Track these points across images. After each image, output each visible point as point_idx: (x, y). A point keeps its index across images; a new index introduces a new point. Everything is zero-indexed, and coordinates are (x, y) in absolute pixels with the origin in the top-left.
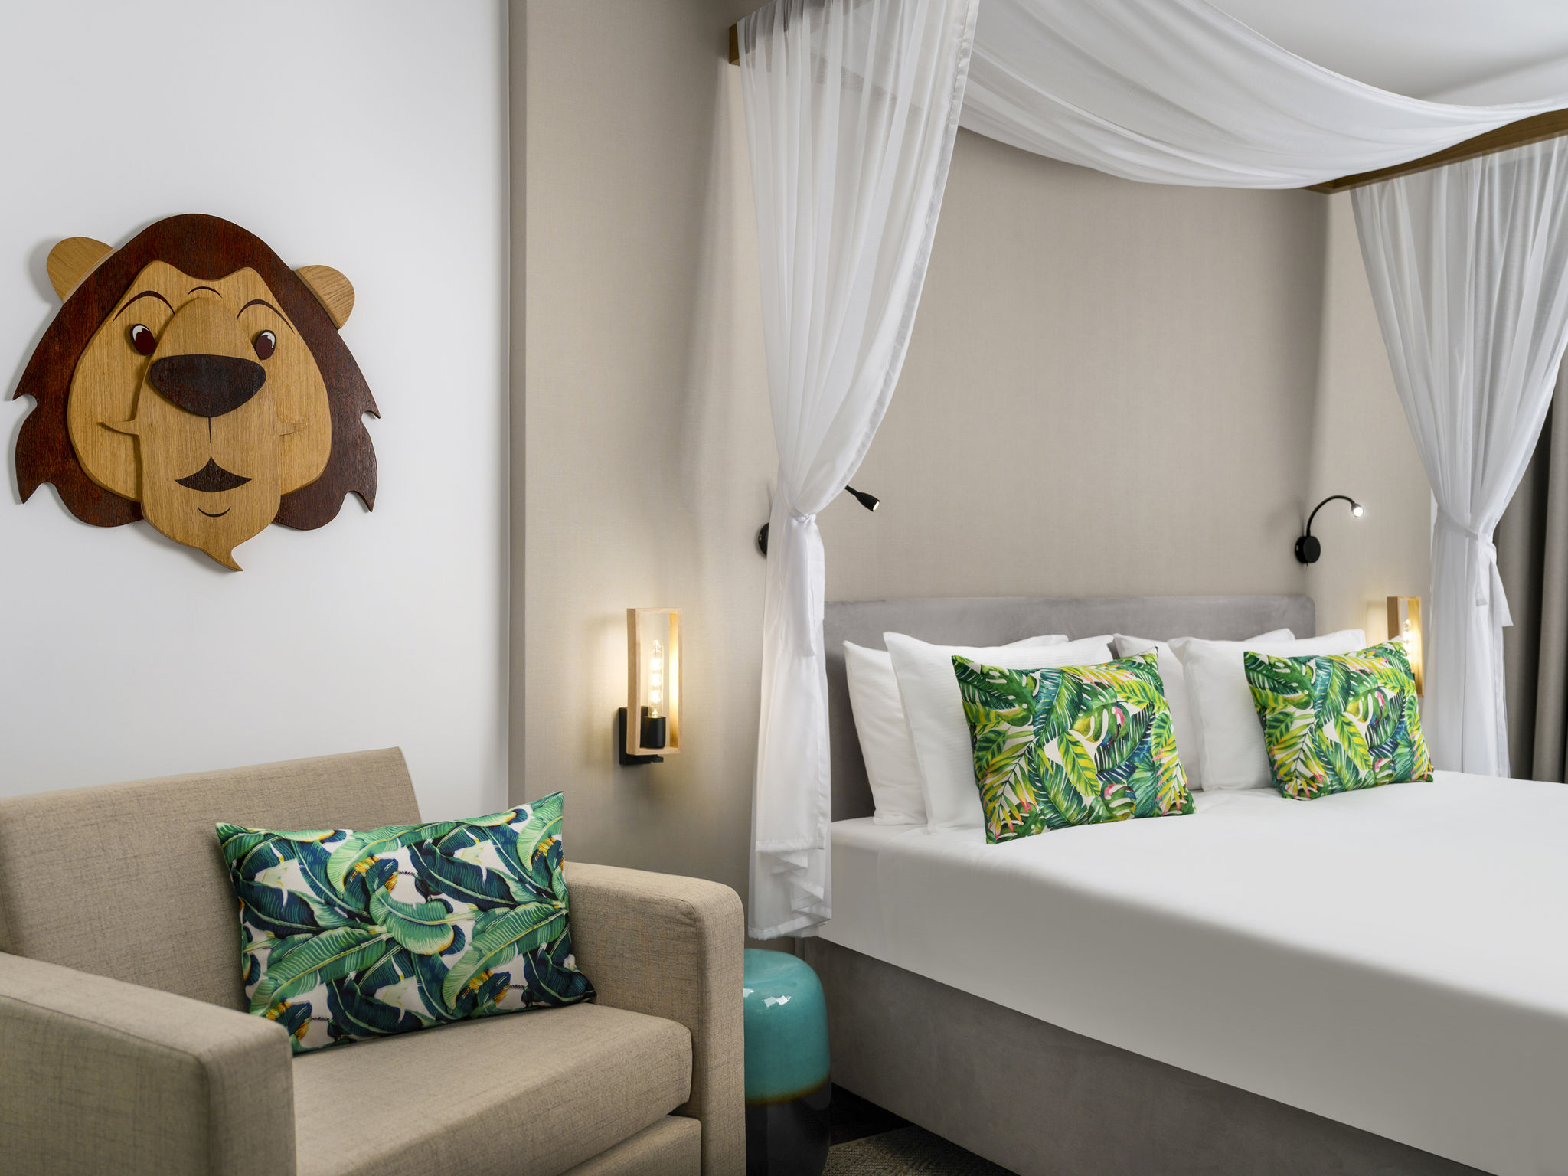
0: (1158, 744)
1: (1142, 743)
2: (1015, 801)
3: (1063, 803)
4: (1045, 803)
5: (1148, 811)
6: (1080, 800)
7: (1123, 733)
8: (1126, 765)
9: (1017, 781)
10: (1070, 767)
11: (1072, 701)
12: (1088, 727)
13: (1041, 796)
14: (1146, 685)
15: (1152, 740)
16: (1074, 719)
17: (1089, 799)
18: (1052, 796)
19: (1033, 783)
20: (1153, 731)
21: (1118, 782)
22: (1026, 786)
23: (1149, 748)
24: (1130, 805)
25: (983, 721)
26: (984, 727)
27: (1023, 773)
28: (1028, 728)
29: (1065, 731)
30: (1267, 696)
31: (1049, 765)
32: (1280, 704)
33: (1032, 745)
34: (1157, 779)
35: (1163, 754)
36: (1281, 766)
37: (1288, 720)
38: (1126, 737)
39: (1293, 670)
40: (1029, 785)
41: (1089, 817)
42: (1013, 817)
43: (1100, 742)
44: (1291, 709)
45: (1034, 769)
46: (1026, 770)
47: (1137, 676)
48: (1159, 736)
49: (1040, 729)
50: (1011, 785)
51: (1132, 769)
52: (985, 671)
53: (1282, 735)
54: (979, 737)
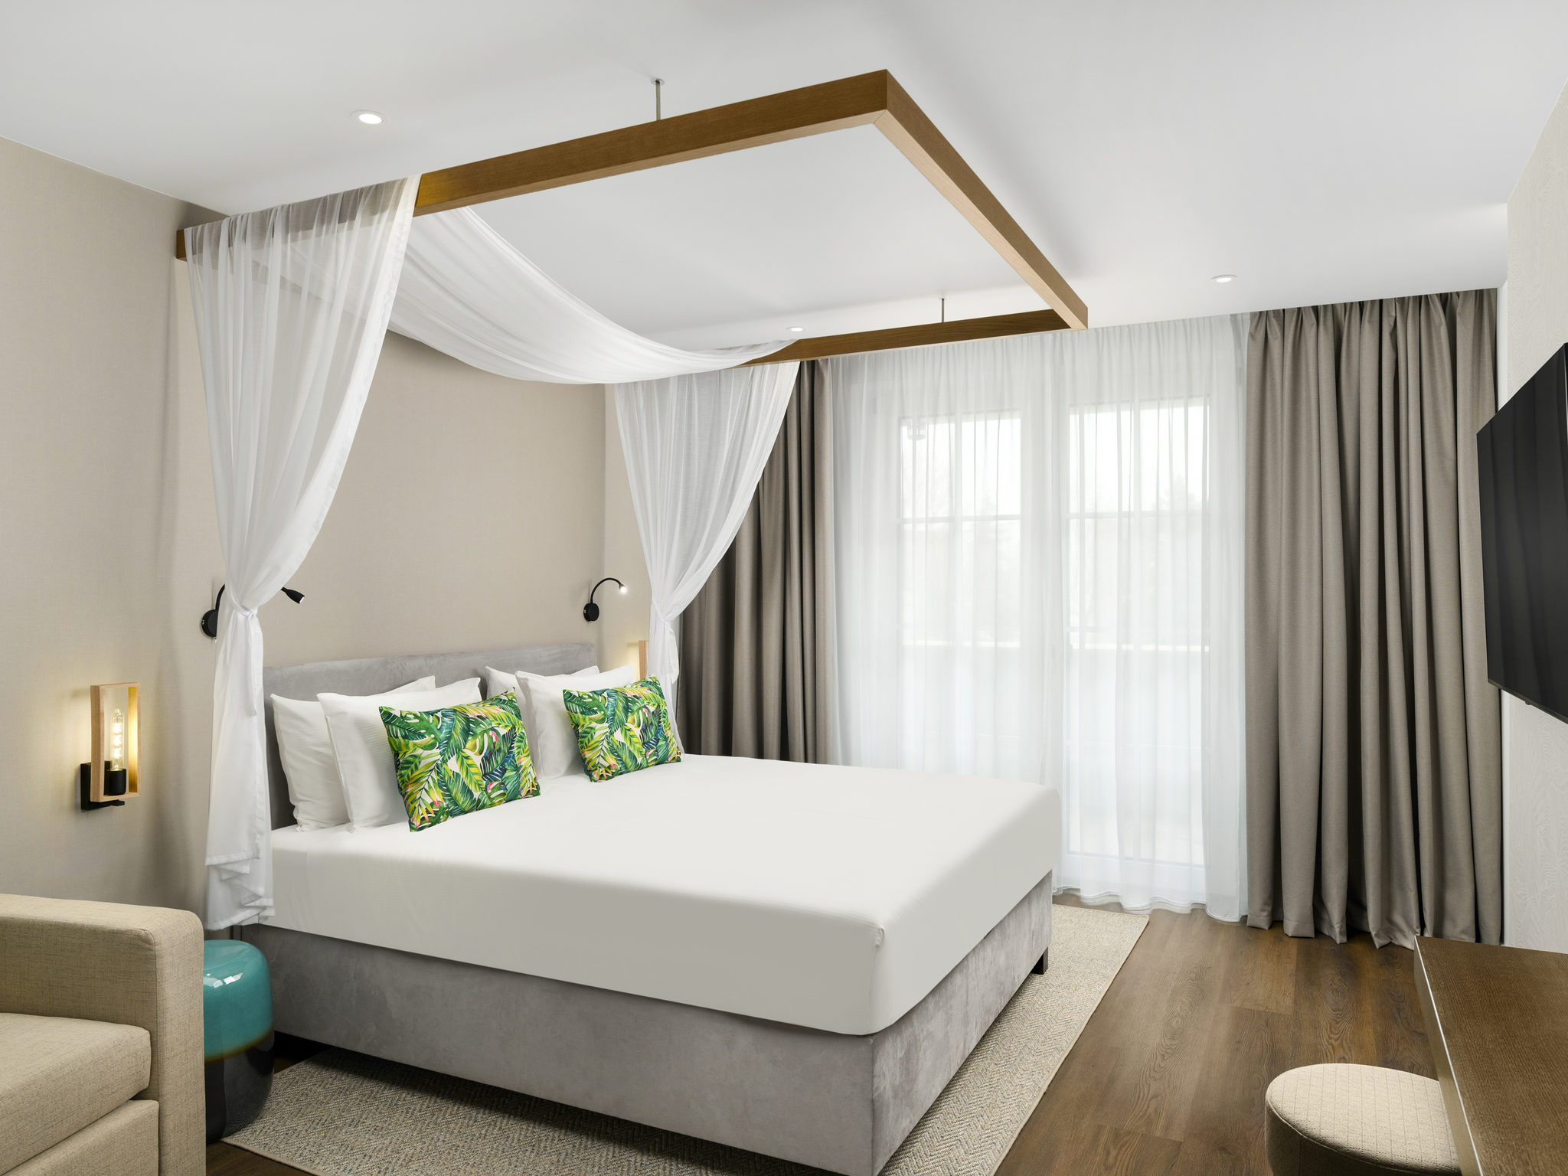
0: (519, 753)
1: (509, 753)
2: (430, 801)
3: (461, 799)
4: (449, 800)
5: (513, 796)
6: (472, 794)
7: (497, 748)
8: (500, 769)
9: (430, 787)
10: (465, 773)
11: (464, 729)
12: (475, 746)
13: (447, 795)
14: (510, 715)
15: (515, 750)
16: (466, 741)
17: (477, 794)
18: (453, 795)
19: (441, 787)
20: (516, 744)
21: (496, 780)
22: (436, 789)
23: (514, 756)
24: (504, 794)
25: (405, 750)
26: (405, 753)
27: (434, 782)
28: (436, 751)
29: (460, 750)
30: (578, 717)
31: (451, 774)
32: (587, 721)
33: (439, 762)
34: (519, 776)
35: (522, 759)
36: (590, 761)
37: (592, 732)
38: (499, 750)
39: (594, 699)
40: (438, 789)
41: (478, 806)
42: (428, 812)
43: (483, 755)
44: (594, 724)
45: (442, 778)
46: (436, 779)
47: (503, 709)
48: (519, 747)
49: (444, 750)
50: (426, 790)
51: (504, 771)
52: (403, 715)
53: (589, 741)
54: (401, 761)
